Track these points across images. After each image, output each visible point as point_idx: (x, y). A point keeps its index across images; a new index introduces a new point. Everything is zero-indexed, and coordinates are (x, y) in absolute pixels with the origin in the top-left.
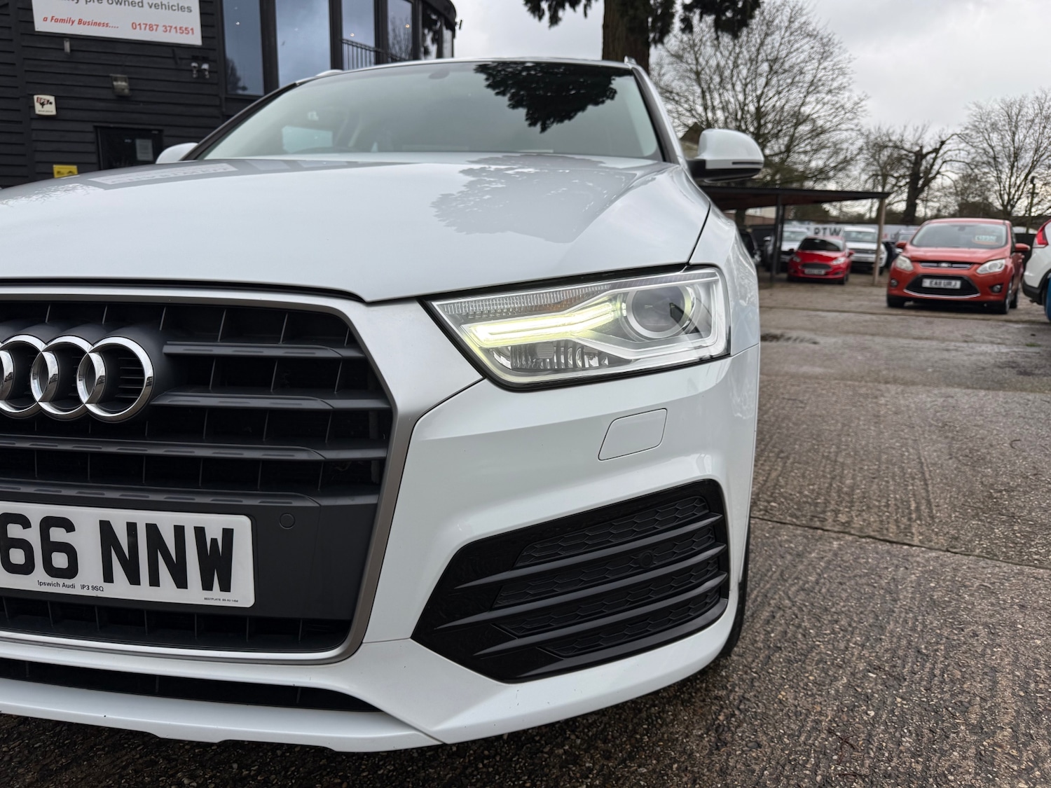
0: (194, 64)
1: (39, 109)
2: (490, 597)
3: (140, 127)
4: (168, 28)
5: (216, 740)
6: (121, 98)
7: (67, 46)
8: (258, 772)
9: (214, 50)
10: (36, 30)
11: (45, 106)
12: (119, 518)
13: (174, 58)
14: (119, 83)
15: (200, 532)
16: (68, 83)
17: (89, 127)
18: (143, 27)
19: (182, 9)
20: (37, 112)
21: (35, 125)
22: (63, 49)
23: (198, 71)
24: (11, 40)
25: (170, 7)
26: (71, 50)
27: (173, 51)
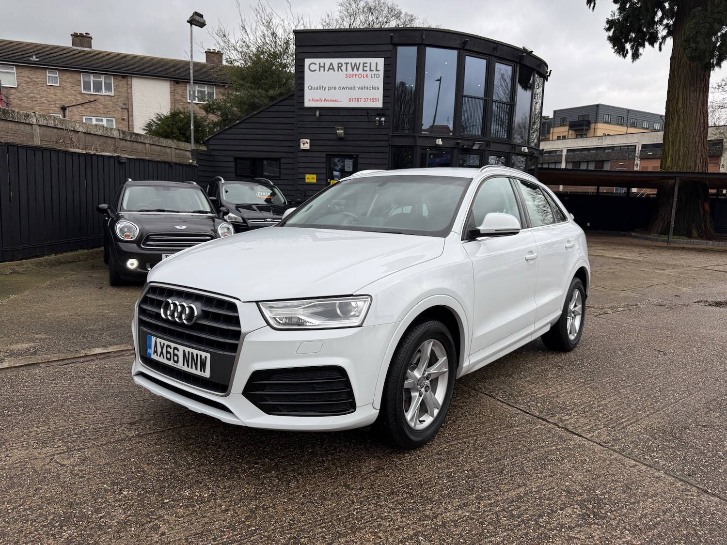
0: (377, 118)
1: (302, 147)
2: (263, 387)
3: (348, 154)
4: (366, 100)
5: (200, 413)
6: (341, 139)
7: (318, 113)
8: (234, 440)
9: (389, 109)
10: (305, 106)
11: (305, 144)
12: (187, 349)
13: (367, 115)
14: (340, 131)
15: (201, 356)
16: (316, 132)
17: (323, 155)
18: (354, 100)
19: (374, 88)
20: (301, 148)
21: (300, 154)
22: (316, 115)
23: (379, 122)
24: (293, 112)
25: (368, 88)
26: (319, 115)
27: (367, 112)
